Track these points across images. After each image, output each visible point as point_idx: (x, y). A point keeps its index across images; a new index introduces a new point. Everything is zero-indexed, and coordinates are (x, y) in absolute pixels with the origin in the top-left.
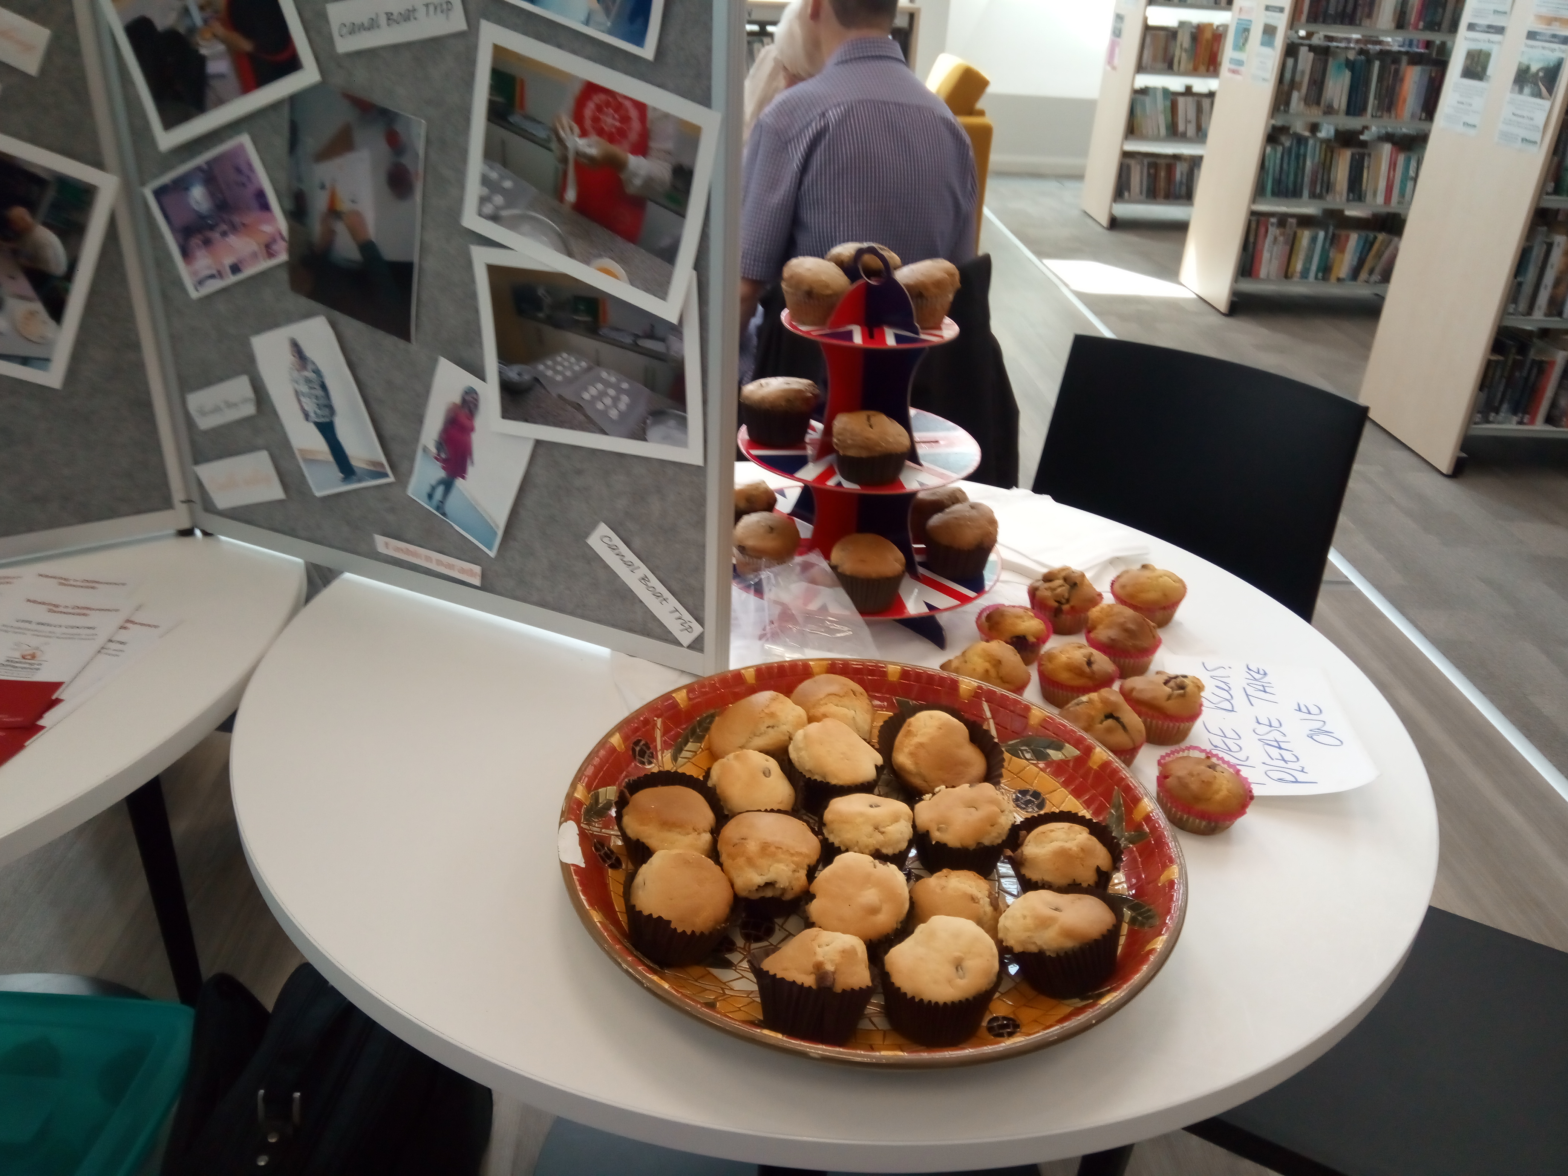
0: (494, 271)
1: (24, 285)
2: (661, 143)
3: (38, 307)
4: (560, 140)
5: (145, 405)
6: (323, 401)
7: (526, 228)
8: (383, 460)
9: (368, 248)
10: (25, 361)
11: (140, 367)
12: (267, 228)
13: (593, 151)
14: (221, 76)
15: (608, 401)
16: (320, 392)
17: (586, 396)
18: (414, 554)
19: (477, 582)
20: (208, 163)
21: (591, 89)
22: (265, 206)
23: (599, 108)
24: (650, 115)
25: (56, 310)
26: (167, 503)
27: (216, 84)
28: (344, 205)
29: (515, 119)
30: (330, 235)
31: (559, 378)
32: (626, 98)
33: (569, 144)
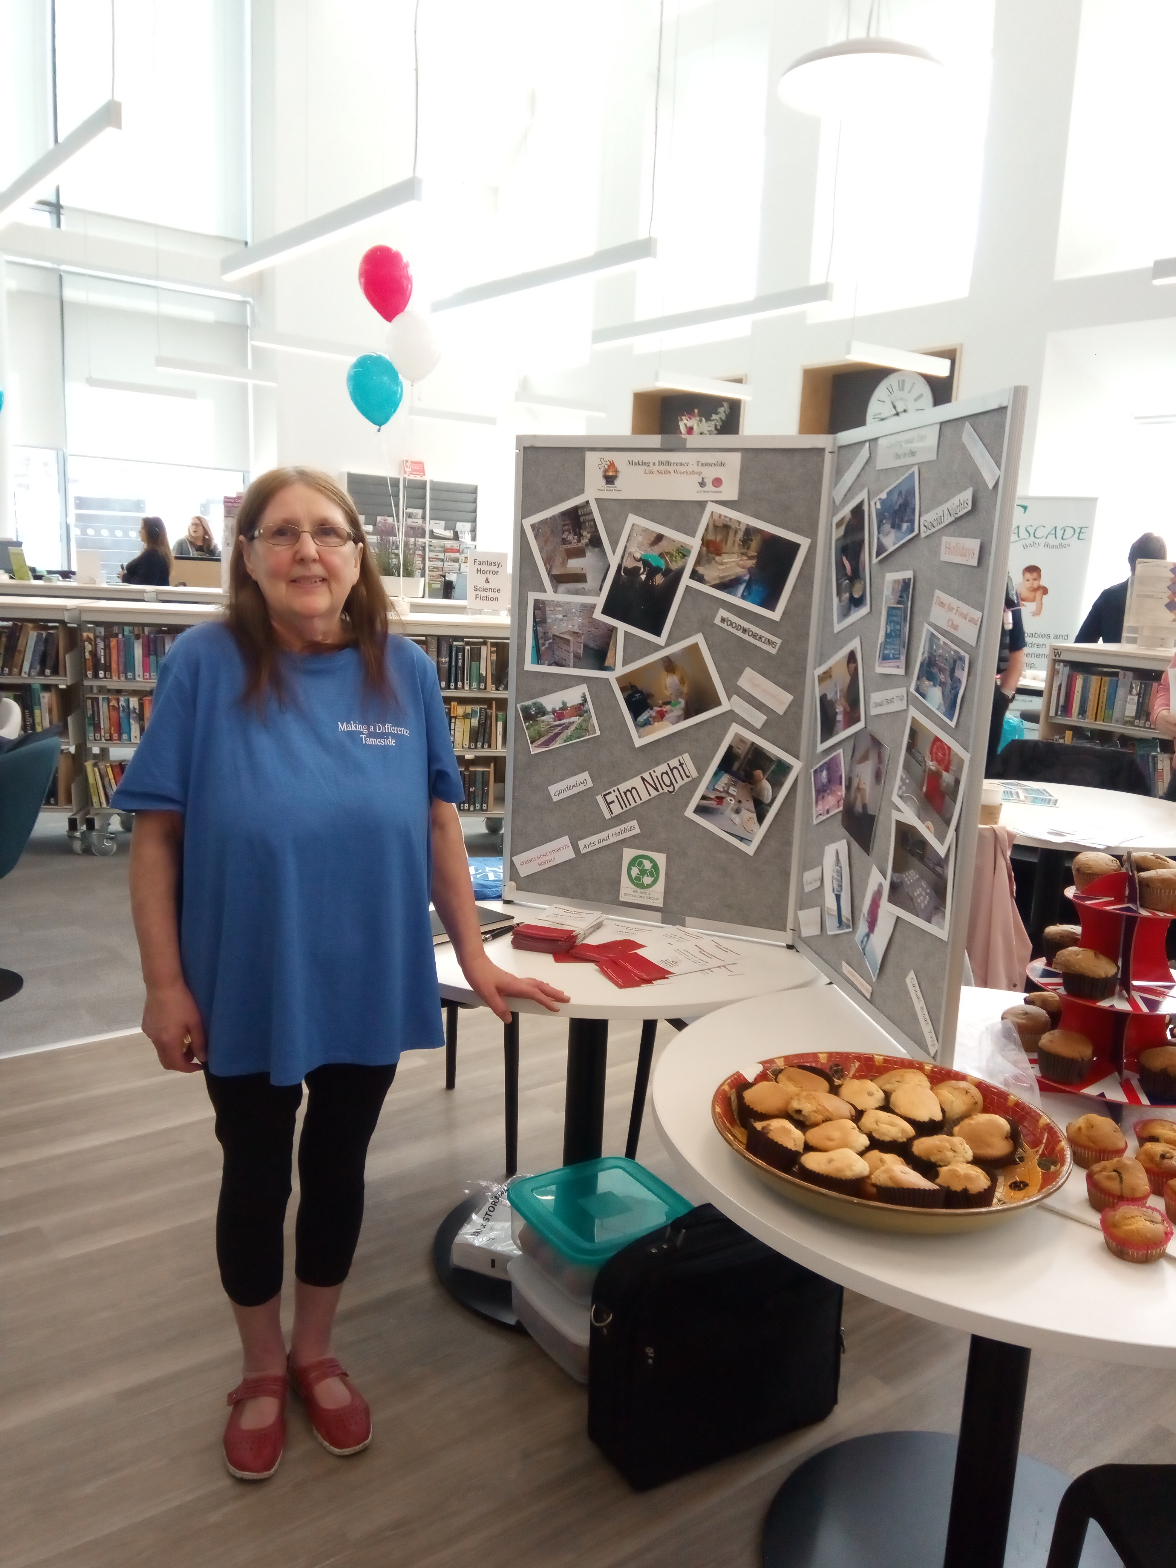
0: (898, 823)
1: (751, 805)
2: (953, 768)
3: (754, 816)
4: (925, 761)
5: (788, 874)
6: (840, 883)
7: (909, 803)
8: (850, 918)
9: (864, 806)
10: (741, 839)
11: (789, 854)
12: (839, 793)
13: (933, 768)
14: (839, 721)
15: (922, 898)
16: (839, 878)
17: (915, 894)
18: (854, 976)
19: (868, 996)
20: (830, 760)
21: (937, 739)
22: (841, 784)
23: (937, 749)
24: (952, 753)
25: (761, 819)
26: (783, 928)
27: (838, 724)
28: (862, 786)
29: (913, 750)
30: (856, 798)
31: (909, 883)
32: (946, 744)
33: (927, 764)
